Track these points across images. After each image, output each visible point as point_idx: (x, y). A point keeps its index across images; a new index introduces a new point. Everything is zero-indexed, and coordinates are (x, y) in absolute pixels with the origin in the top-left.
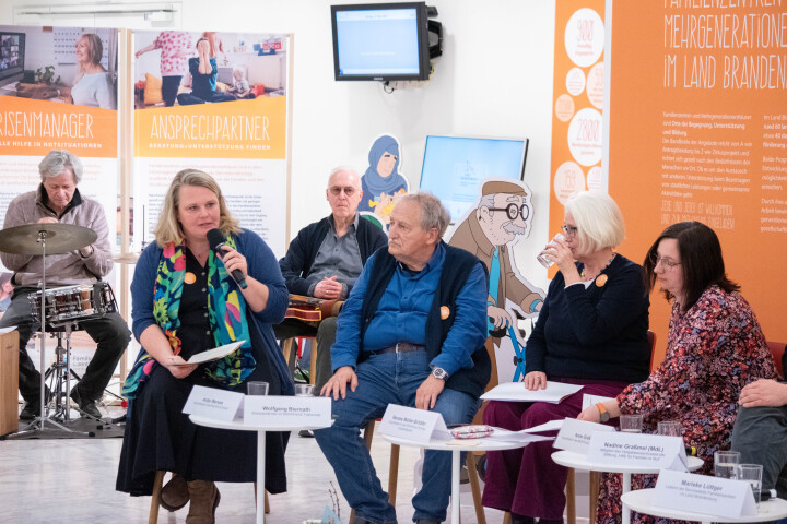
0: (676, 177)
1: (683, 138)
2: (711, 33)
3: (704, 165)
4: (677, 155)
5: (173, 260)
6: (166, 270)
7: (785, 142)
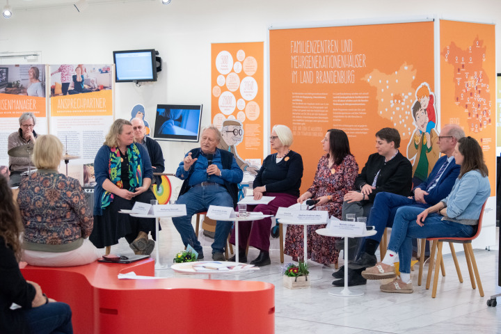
0: (298, 117)
1: (301, 102)
2: (311, 63)
3: (310, 112)
4: (298, 109)
5: (116, 152)
6: (113, 156)
7: (342, 103)
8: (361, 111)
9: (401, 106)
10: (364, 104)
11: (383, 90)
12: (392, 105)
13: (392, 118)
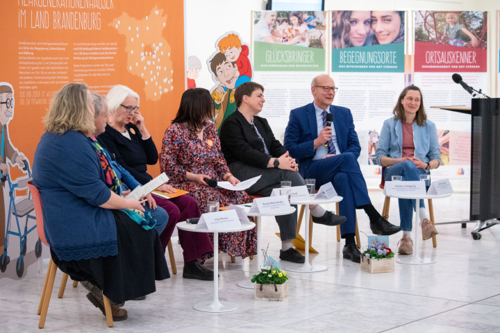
0: (28, 78)
1: (31, 56)
3: (44, 70)
4: (27, 66)
7: (85, 56)
8: (108, 67)
9: (152, 60)
10: (112, 58)
11: (132, 39)
12: (143, 59)
13: (143, 75)
